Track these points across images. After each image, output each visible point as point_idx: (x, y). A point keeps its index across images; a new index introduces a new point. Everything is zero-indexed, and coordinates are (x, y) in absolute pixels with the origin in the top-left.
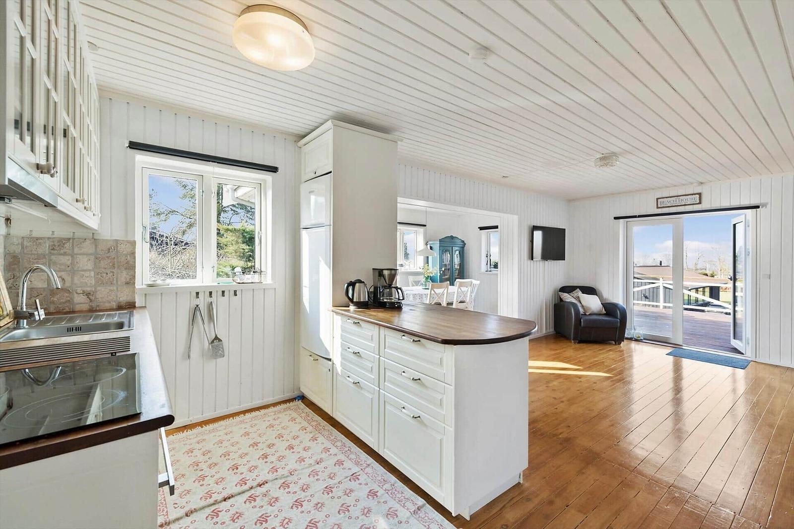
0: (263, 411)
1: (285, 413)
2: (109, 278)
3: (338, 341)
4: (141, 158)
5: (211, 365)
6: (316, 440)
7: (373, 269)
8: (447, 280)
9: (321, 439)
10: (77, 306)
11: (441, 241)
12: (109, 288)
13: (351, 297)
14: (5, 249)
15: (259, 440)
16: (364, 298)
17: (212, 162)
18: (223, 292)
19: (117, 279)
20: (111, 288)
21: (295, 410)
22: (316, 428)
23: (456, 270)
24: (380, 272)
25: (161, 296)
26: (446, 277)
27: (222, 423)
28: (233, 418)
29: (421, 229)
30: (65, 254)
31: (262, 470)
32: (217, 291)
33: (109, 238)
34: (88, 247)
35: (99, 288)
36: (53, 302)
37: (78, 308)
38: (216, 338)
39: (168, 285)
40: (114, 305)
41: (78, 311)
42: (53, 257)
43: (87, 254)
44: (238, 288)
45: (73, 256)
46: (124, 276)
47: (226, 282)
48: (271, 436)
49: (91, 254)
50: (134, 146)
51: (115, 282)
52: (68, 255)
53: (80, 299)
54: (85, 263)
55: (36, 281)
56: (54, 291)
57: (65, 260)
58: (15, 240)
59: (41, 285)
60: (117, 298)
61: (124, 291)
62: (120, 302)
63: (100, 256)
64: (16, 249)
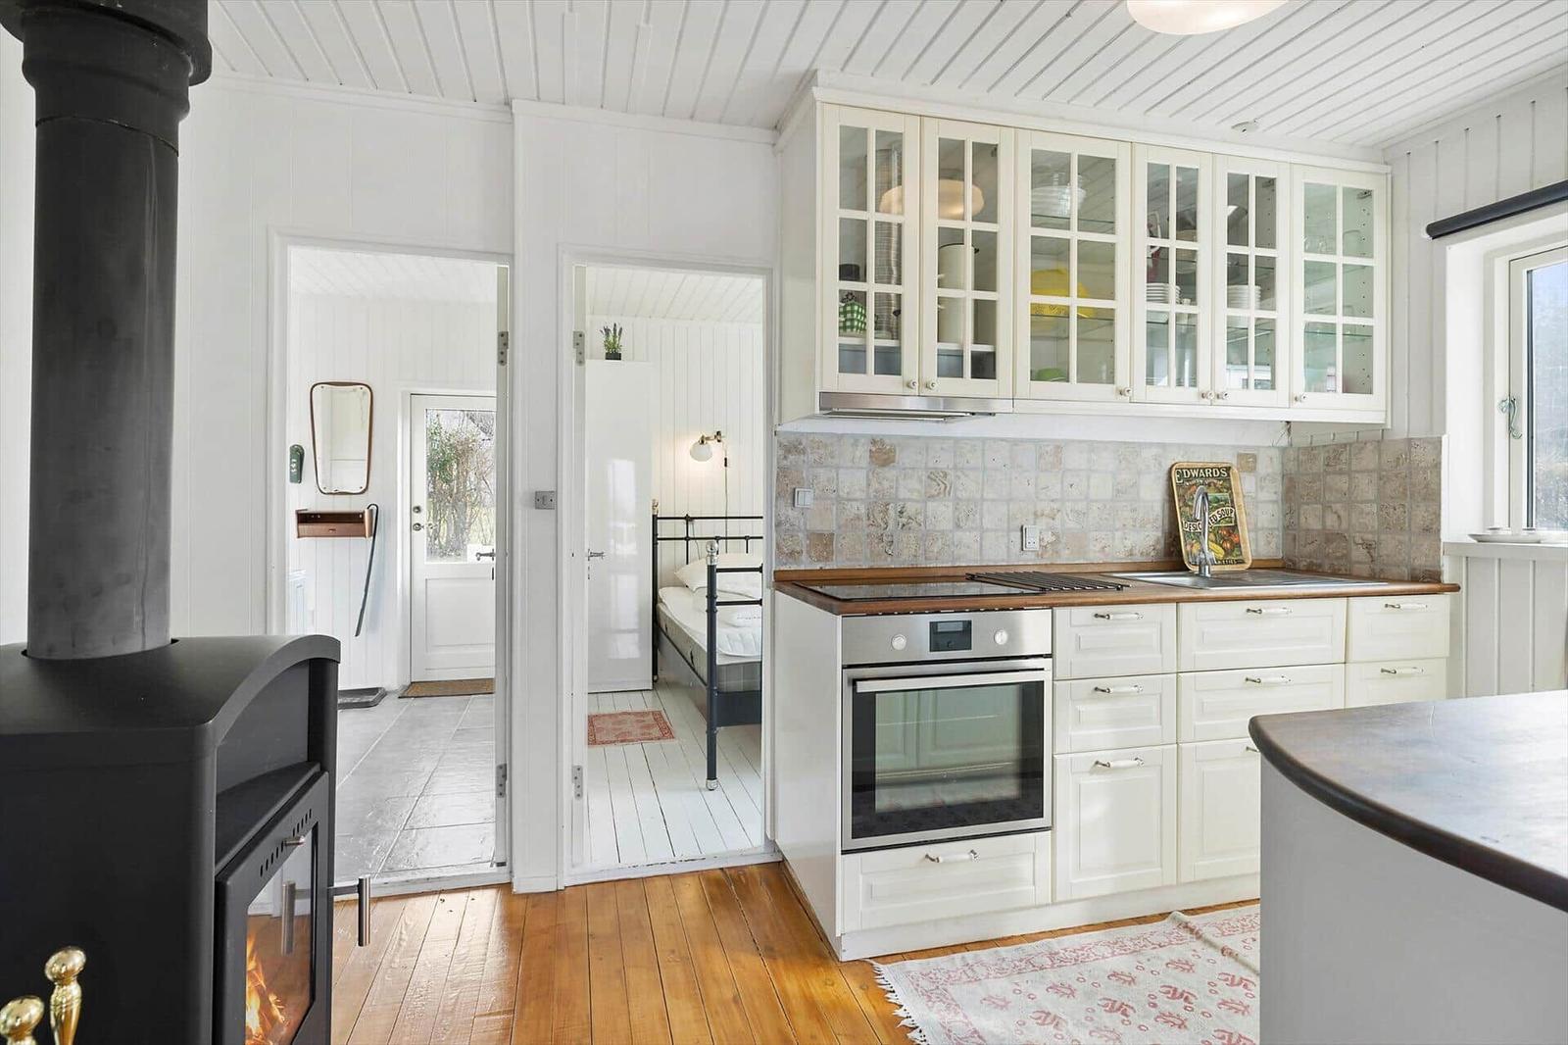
2: (1399, 518)
10: (1357, 566)
12: (1397, 537)
14: (1283, 468)
19: (1410, 519)
20: (1401, 538)
25: (1499, 565)
30: (1341, 472)
33: (1403, 437)
34: (1369, 459)
35: (1383, 537)
36: (1327, 556)
37: (1356, 569)
40: (1406, 573)
42: (1328, 478)
43: (1369, 471)
45: (1349, 473)
46: (1421, 515)
49: (1373, 471)
51: (1407, 525)
52: (1344, 474)
53: (1359, 554)
54: (1366, 488)
55: (1311, 519)
56: (1330, 537)
57: (1342, 482)
58: (1292, 453)
59: (1315, 525)
60: (1410, 558)
61: (1422, 545)
62: (1414, 569)
63: (1384, 473)
64: (1292, 467)
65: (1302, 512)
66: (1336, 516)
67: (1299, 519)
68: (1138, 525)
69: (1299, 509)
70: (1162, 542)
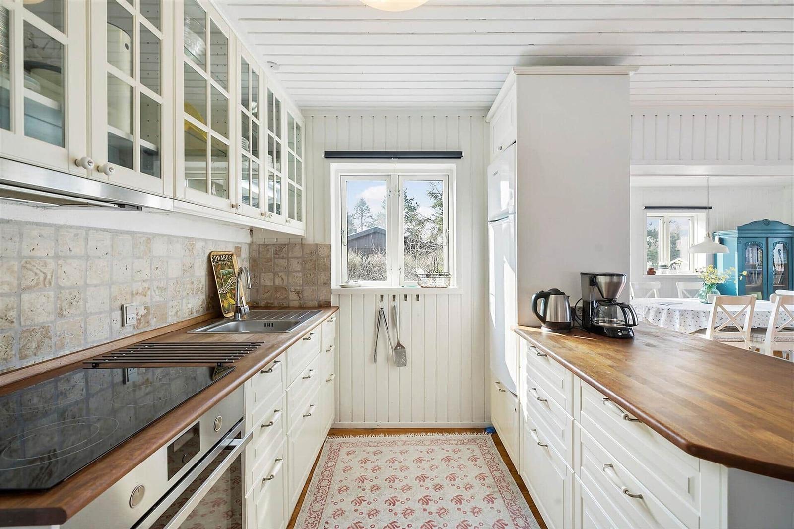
0: (446, 436)
1: (468, 446)
2: (312, 279)
3: (524, 374)
4: (336, 166)
5: (395, 372)
6: (493, 502)
7: (581, 274)
8: (755, 290)
9: (499, 503)
10: (290, 302)
11: (740, 229)
12: (312, 288)
13: (542, 314)
14: (249, 254)
15: (429, 474)
16: (564, 316)
17: (393, 158)
18: (406, 296)
19: (317, 280)
20: (314, 288)
21: (481, 446)
22: (498, 481)
23: (777, 273)
24: (592, 280)
25: (352, 297)
26: (754, 285)
27: (403, 437)
28: (415, 434)
29: (702, 214)
30: (283, 258)
31: (417, 519)
32: (412, 295)
33: (312, 243)
34: (297, 252)
35: (305, 288)
36: (277, 298)
37: (292, 304)
38: (399, 345)
39: (360, 287)
40: (316, 303)
41: (292, 307)
42: (276, 260)
43: (297, 258)
44: (421, 292)
45: (288, 259)
46: (322, 278)
47: (412, 285)
48: (441, 473)
49: (299, 257)
50: (329, 155)
51: (316, 282)
52: (285, 258)
53: (293, 296)
54: (296, 265)
55: (267, 280)
56: (277, 289)
57: (283, 262)
58: (255, 247)
59: (269, 283)
60: (317, 297)
61: (323, 291)
62: (319, 301)
63: (305, 259)
64: (255, 254)
65: (262, 277)
66: (280, 279)
67: (260, 281)
68: (194, 293)
69: (260, 275)
70: (206, 301)
